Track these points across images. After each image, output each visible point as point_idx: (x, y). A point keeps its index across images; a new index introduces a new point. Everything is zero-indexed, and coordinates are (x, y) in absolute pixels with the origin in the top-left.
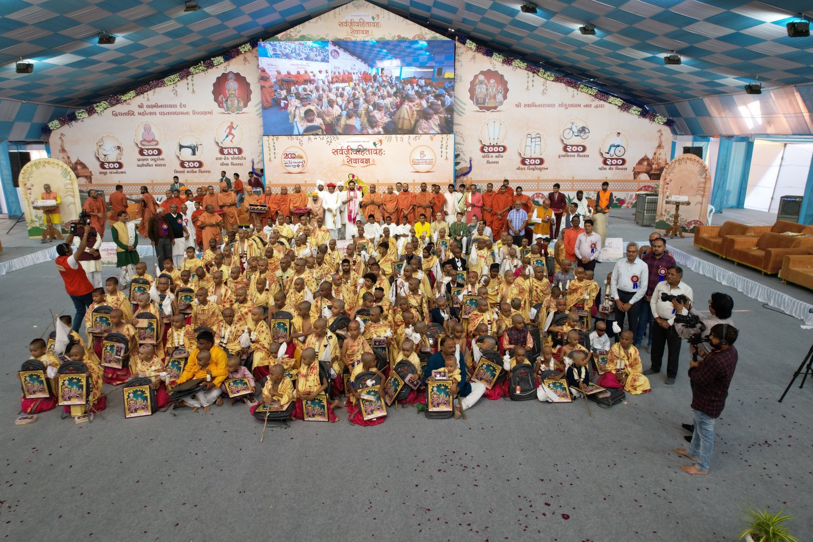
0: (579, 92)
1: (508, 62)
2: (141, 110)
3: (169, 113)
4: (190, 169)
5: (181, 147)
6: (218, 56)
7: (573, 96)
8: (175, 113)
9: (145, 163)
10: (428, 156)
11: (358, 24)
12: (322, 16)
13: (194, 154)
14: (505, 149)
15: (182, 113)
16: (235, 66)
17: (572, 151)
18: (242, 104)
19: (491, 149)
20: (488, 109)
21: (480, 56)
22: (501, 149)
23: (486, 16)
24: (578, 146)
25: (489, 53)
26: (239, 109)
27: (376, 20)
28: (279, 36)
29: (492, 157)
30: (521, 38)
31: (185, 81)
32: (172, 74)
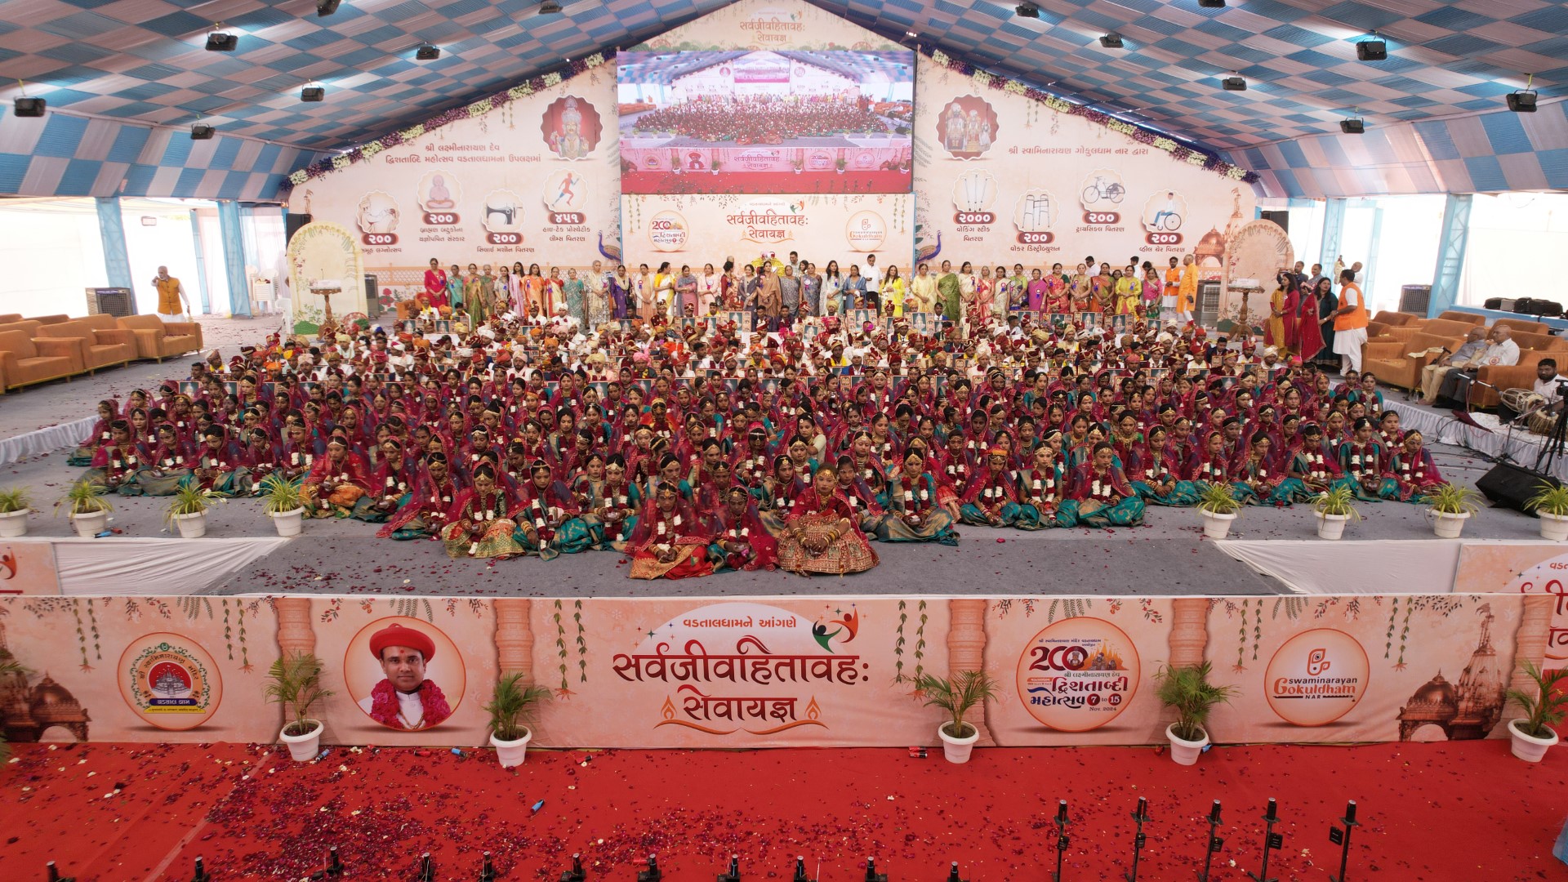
0: (1108, 131)
1: (997, 83)
2: (430, 154)
3: (472, 159)
4: (503, 246)
5: (490, 211)
6: (552, 71)
7: (1099, 136)
8: (481, 159)
9: (432, 235)
10: (875, 227)
11: (770, 25)
12: (715, 13)
13: (509, 222)
14: (992, 218)
15: (493, 159)
16: (578, 87)
17: (1098, 222)
18: (586, 146)
19: (971, 218)
20: (967, 156)
21: (955, 76)
22: (987, 218)
23: (965, 17)
24: (1106, 214)
25: (968, 70)
26: (582, 153)
27: (797, 20)
28: (649, 42)
29: (972, 230)
30: (1019, 48)
31: (499, 110)
32: (480, 100)
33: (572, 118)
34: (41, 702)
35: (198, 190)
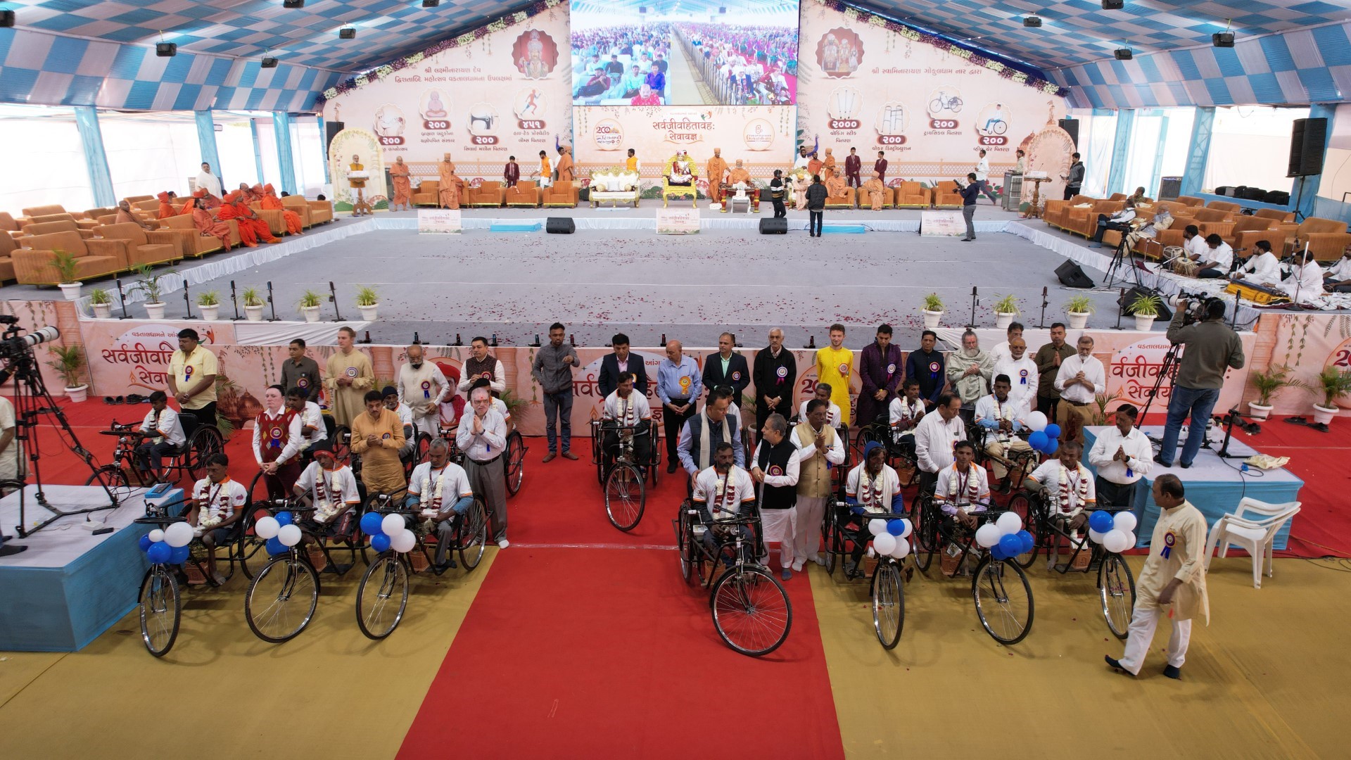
0: (950, 55)
1: (864, 17)
2: (429, 75)
3: (460, 79)
4: (483, 146)
6: (520, 10)
7: (943, 60)
8: (467, 79)
9: (430, 137)
10: (766, 131)
13: (488, 127)
14: (858, 124)
15: (476, 79)
16: (540, 23)
17: (941, 128)
18: (546, 69)
19: (841, 124)
20: (839, 75)
21: (830, 12)
22: (854, 124)
24: (948, 121)
25: (841, 8)
26: (543, 74)
29: (843, 133)
31: (480, 40)
32: (466, 33)
33: (535, 46)
34: (243, 406)
35: (262, 105)
